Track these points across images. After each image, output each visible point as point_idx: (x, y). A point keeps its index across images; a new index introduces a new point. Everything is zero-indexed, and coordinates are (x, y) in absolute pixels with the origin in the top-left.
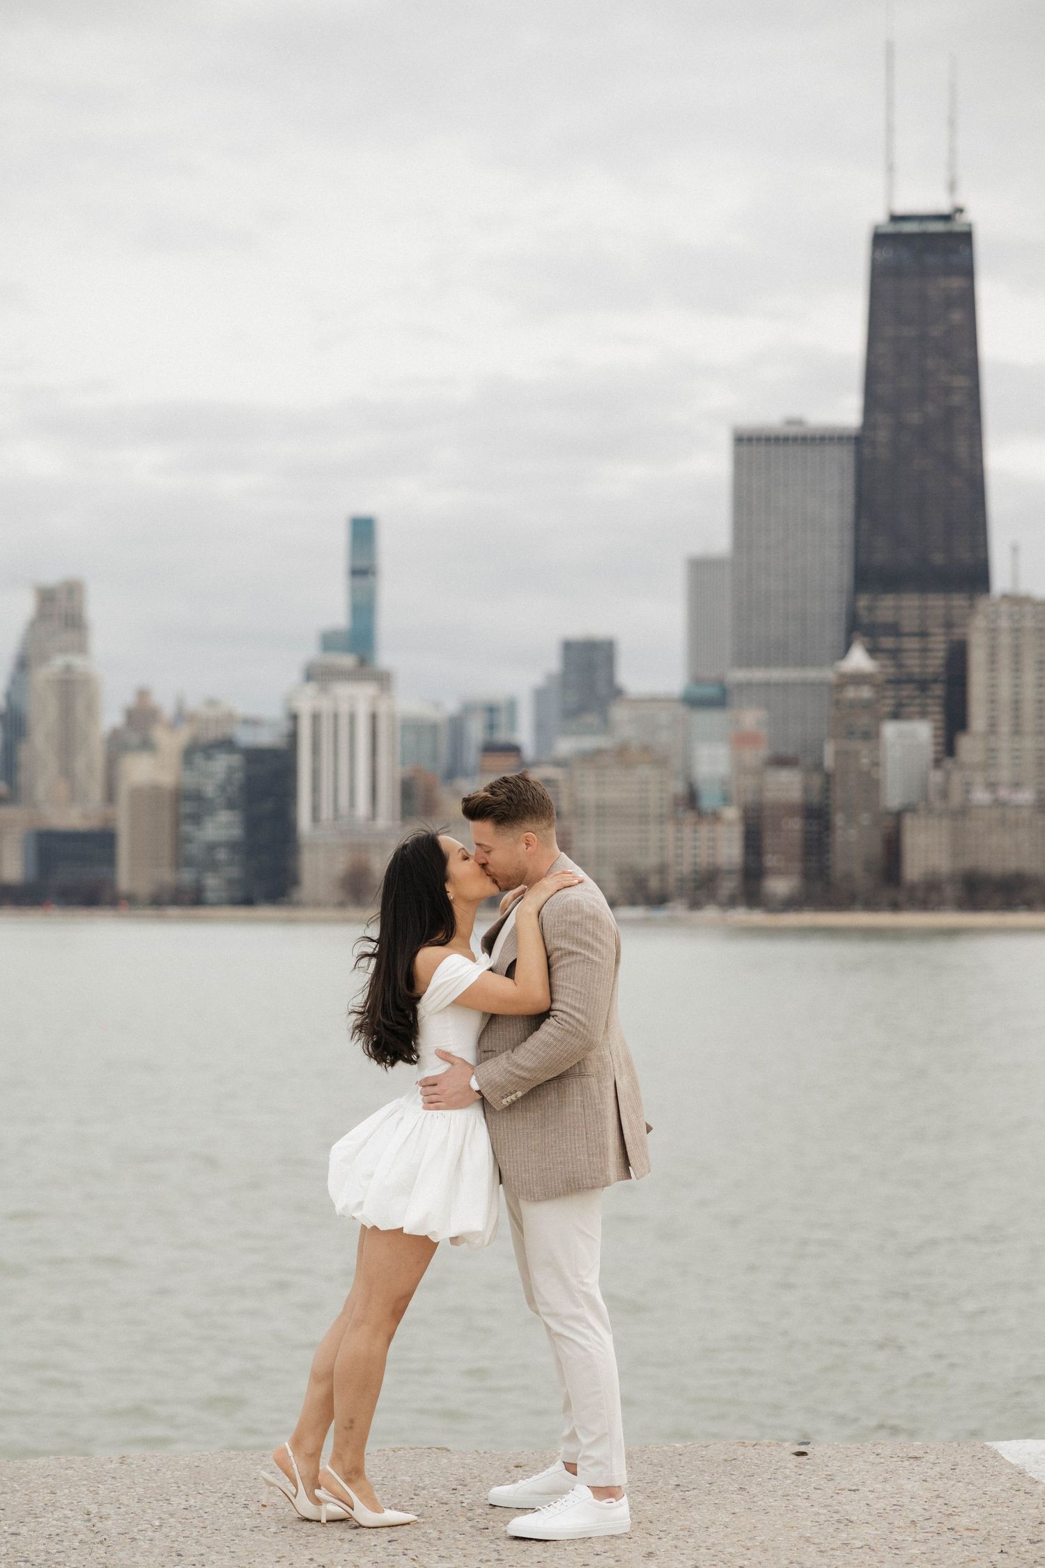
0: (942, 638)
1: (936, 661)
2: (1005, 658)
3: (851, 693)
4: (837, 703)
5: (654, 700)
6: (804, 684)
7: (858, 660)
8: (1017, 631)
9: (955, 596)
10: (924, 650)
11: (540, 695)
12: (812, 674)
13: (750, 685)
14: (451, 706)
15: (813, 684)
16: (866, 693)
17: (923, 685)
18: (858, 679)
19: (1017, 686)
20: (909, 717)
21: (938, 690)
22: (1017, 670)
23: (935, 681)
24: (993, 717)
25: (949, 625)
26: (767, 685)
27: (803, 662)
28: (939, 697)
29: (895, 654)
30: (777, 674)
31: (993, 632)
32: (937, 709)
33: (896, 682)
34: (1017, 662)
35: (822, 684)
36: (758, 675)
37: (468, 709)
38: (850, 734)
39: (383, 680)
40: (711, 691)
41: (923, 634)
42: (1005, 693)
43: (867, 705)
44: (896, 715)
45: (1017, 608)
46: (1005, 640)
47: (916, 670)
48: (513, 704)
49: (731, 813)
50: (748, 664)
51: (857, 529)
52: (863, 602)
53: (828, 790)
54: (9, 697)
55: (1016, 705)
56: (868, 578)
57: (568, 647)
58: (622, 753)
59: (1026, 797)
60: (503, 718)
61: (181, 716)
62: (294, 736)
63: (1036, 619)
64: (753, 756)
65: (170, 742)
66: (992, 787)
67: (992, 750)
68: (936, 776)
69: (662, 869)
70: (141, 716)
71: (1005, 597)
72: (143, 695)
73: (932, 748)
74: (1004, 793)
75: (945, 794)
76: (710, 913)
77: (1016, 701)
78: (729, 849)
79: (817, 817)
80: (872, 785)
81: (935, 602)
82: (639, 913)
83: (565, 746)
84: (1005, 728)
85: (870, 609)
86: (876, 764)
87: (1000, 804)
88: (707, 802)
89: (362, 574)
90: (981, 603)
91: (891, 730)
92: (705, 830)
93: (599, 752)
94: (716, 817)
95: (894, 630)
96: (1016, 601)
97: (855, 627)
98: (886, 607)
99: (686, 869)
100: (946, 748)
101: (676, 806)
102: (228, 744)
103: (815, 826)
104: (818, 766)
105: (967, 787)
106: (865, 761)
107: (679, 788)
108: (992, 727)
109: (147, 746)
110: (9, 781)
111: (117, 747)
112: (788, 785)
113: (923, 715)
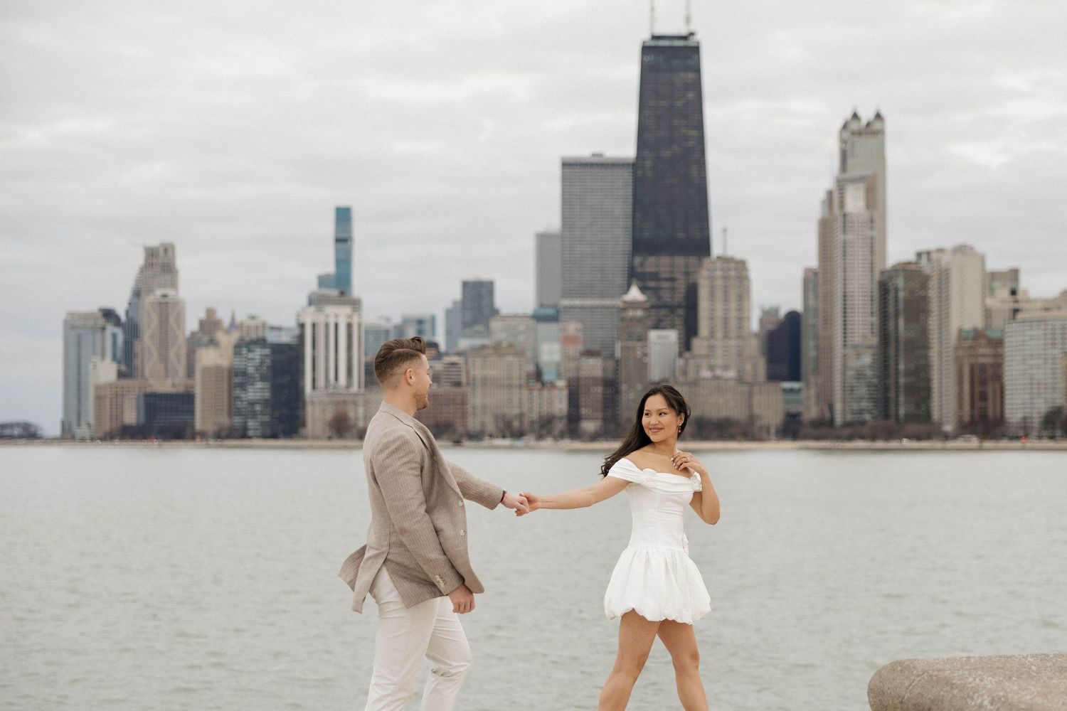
0: (683, 282)
1: (680, 296)
2: (719, 294)
3: (630, 313)
4: (623, 320)
5: (515, 316)
6: (602, 307)
7: (635, 294)
8: (726, 278)
9: (691, 258)
10: (673, 289)
11: (449, 313)
12: (608, 302)
13: (571, 307)
14: (397, 320)
15: (608, 307)
16: (639, 313)
17: (672, 309)
18: (633, 305)
19: (726, 310)
20: (664, 328)
21: (681, 312)
22: (726, 301)
23: (679, 306)
24: (712, 328)
25: (687, 274)
26: (582, 308)
27: (602, 296)
28: (681, 316)
29: (656, 290)
30: (588, 302)
31: (712, 278)
32: (679, 324)
33: (656, 307)
34: (726, 296)
35: (613, 307)
36: (577, 302)
37: (406, 321)
38: (630, 337)
39: (356, 304)
40: (550, 312)
41: (672, 280)
42: (719, 314)
43: (640, 320)
44: (657, 327)
45: (726, 265)
46: (719, 283)
47: (668, 300)
48: (433, 319)
49: (561, 383)
50: (571, 297)
51: (634, 218)
52: (638, 260)
53: (617, 370)
54: (127, 312)
55: (726, 321)
56: (641, 246)
57: (466, 285)
58: (497, 348)
59: (731, 374)
60: (427, 327)
61: (234, 325)
62: (301, 337)
63: (737, 271)
64: (574, 350)
65: (227, 341)
66: (712, 368)
67: (712, 347)
68: (680, 362)
69: (521, 416)
70: (210, 325)
71: (719, 258)
72: (210, 312)
73: (677, 346)
74: (719, 372)
75: (685, 373)
76: (549, 442)
77: (726, 319)
78: (560, 405)
79: (611, 385)
80: (643, 367)
81: (680, 261)
82: (507, 442)
83: (464, 344)
84: (719, 334)
85: (642, 265)
86: (645, 355)
87: (716, 378)
88: (547, 377)
89: (343, 241)
90: (706, 262)
91: (653, 335)
92: (545, 393)
93: (484, 347)
94: (552, 385)
95: (655, 276)
96: (726, 260)
97: (633, 275)
98: (651, 264)
99: (535, 416)
100: (686, 345)
101: (528, 379)
102: (261, 342)
103: (609, 391)
104: (612, 356)
105: (698, 368)
106: (639, 353)
107: (531, 368)
108: (712, 334)
109: (213, 342)
110: (128, 364)
111: (194, 343)
112: (594, 367)
113: (672, 326)
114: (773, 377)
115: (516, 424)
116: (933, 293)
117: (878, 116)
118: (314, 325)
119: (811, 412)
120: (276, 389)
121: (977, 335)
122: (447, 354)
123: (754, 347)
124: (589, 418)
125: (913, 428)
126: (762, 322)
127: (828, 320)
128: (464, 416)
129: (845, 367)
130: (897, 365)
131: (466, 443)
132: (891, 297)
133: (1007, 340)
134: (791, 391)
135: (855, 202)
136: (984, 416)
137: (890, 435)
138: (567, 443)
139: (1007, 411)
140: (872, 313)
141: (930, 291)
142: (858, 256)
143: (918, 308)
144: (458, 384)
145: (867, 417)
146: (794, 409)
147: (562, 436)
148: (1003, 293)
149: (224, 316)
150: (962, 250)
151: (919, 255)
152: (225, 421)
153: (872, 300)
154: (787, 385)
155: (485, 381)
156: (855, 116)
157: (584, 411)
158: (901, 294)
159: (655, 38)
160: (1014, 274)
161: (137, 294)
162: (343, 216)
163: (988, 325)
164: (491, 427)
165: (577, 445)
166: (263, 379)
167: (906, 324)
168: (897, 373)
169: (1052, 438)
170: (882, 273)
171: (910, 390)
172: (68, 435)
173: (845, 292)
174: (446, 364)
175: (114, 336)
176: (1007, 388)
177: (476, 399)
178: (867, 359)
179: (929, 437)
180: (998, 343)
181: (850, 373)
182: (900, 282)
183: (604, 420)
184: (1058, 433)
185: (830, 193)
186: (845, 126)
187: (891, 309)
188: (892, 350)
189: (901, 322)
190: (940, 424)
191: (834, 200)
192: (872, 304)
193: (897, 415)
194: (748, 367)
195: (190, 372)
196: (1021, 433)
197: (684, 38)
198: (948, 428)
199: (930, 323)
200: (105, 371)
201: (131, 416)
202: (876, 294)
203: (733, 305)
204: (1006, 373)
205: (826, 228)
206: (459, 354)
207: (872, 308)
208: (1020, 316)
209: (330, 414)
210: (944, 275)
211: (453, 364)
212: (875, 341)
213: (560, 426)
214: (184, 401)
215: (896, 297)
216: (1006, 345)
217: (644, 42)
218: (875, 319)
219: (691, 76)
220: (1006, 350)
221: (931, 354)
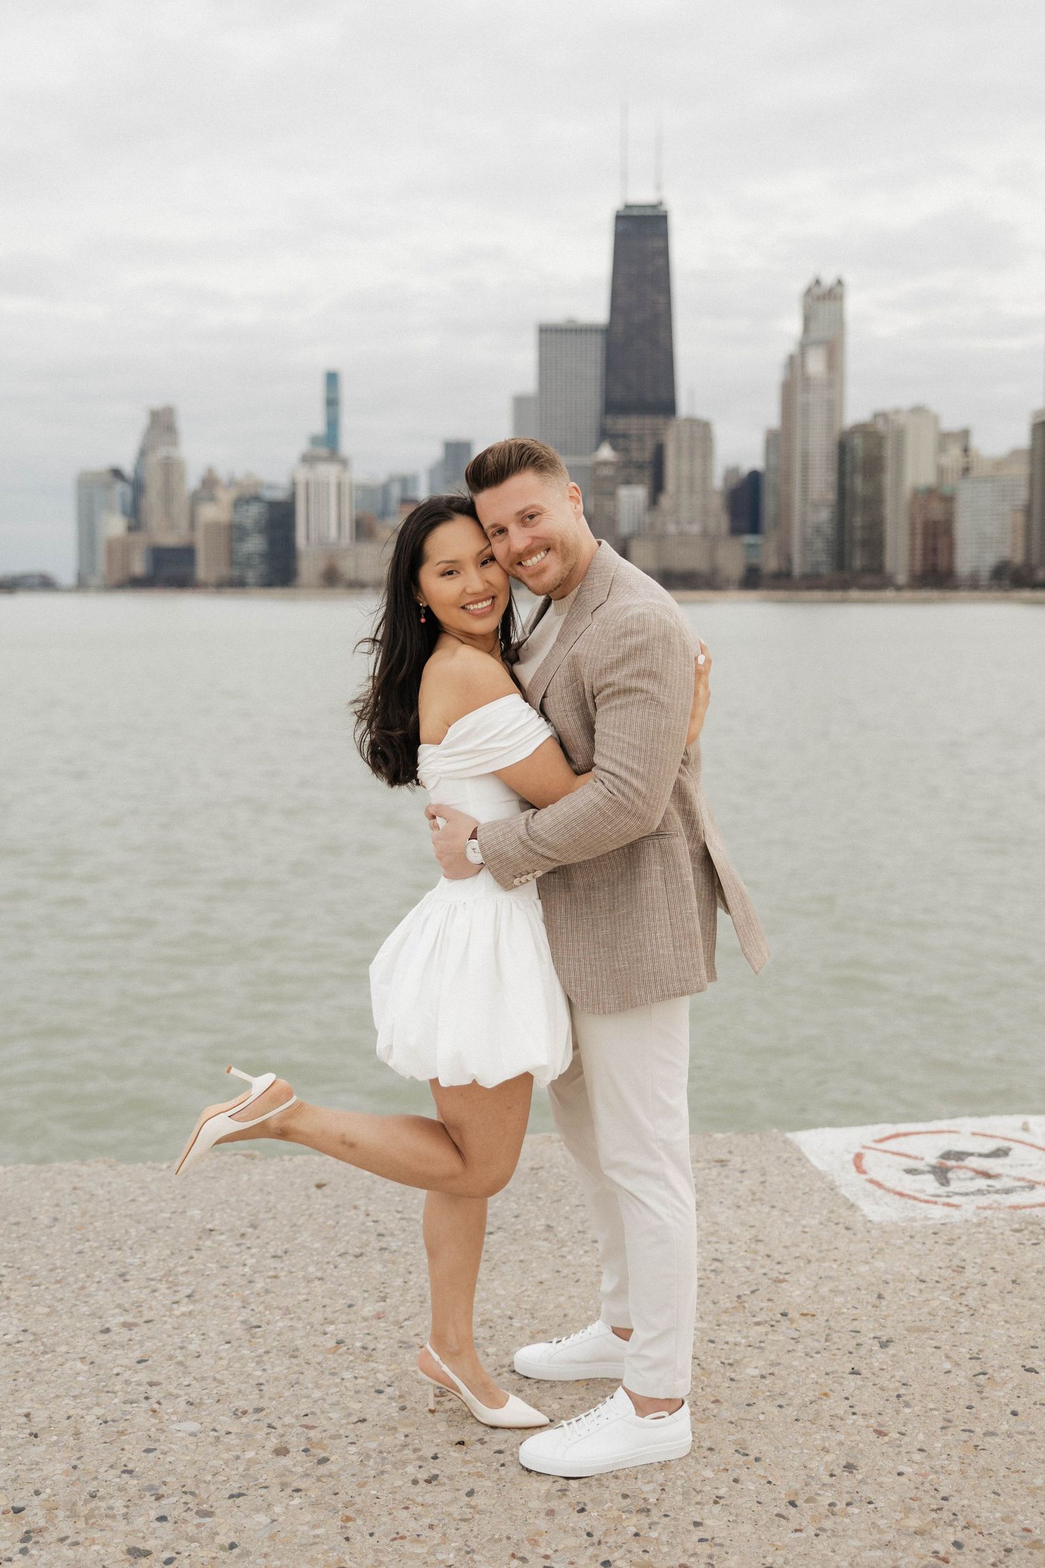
0: (652, 441)
1: (647, 455)
2: (685, 454)
3: (602, 472)
4: (595, 477)
6: (576, 467)
7: (606, 452)
8: (692, 439)
9: (657, 418)
10: (642, 448)
11: (432, 472)
12: (581, 460)
14: (383, 478)
15: (580, 465)
16: (607, 472)
17: (640, 466)
18: (605, 463)
19: (692, 469)
20: (633, 484)
21: (648, 469)
22: (692, 460)
23: (647, 465)
24: (678, 485)
25: (655, 434)
27: (576, 454)
28: (649, 473)
29: (626, 450)
31: (679, 439)
32: (648, 481)
33: (627, 465)
34: (692, 456)
35: (586, 466)
37: (392, 480)
38: (601, 494)
39: (344, 463)
41: (641, 440)
42: (686, 470)
43: (610, 478)
44: (628, 482)
45: (690, 425)
46: (686, 443)
47: (637, 459)
48: (416, 477)
51: (606, 379)
52: (609, 421)
54: (136, 472)
55: (692, 477)
56: (612, 407)
57: (446, 445)
59: (695, 529)
60: (410, 483)
61: (232, 483)
62: (293, 495)
63: (702, 432)
65: (226, 497)
66: (678, 523)
67: (678, 503)
68: (647, 519)
70: (210, 483)
71: (686, 420)
72: (210, 471)
73: (646, 502)
74: (685, 527)
75: (652, 525)
80: (612, 522)
81: (649, 421)
84: (685, 490)
85: (613, 424)
86: (615, 512)
87: (682, 534)
89: (332, 402)
90: (673, 422)
91: (624, 492)
95: (625, 436)
96: (691, 421)
97: (605, 435)
98: (622, 424)
100: (654, 501)
102: (257, 499)
105: (665, 524)
106: (609, 509)
108: (678, 491)
109: (212, 499)
110: (135, 516)
111: (196, 499)
113: (640, 482)
114: (735, 531)
116: (889, 451)
117: (840, 283)
118: (307, 484)
119: (771, 564)
120: (272, 542)
121: (930, 493)
123: (717, 504)
125: (868, 579)
126: (726, 479)
127: (787, 476)
129: (804, 524)
130: (853, 520)
132: (849, 455)
133: (958, 496)
134: (751, 546)
135: (816, 364)
136: (934, 569)
137: (844, 585)
139: (956, 563)
140: (830, 472)
141: (885, 450)
142: (818, 417)
143: (874, 466)
145: (824, 570)
146: (754, 561)
148: (955, 451)
149: (222, 473)
150: (918, 410)
151: (876, 416)
152: (224, 571)
153: (831, 458)
154: (749, 539)
156: (818, 282)
158: (860, 453)
159: (627, 207)
160: (965, 434)
161: (143, 453)
162: (332, 379)
163: (940, 482)
166: (260, 532)
167: (862, 481)
168: (853, 529)
170: (842, 432)
171: (866, 544)
172: (81, 585)
173: (805, 453)
175: (123, 494)
176: (957, 542)
178: (824, 515)
179: (882, 587)
180: (949, 500)
181: (809, 530)
182: (858, 441)
184: (1007, 583)
185: (791, 359)
186: (809, 292)
187: (849, 466)
188: (848, 507)
189: (859, 480)
190: (893, 576)
191: (795, 364)
192: (830, 461)
193: (853, 567)
194: (712, 522)
195: (192, 525)
196: (969, 584)
197: (654, 207)
198: (902, 578)
199: (885, 481)
200: (114, 525)
201: (139, 566)
202: (835, 451)
203: (699, 464)
204: (957, 528)
205: (787, 388)
207: (830, 468)
208: (974, 473)
209: (321, 565)
210: (900, 435)
212: (831, 496)
214: (186, 554)
215: (854, 456)
216: (957, 501)
217: (618, 212)
218: (832, 478)
219: (658, 244)
220: (957, 506)
221: (886, 510)
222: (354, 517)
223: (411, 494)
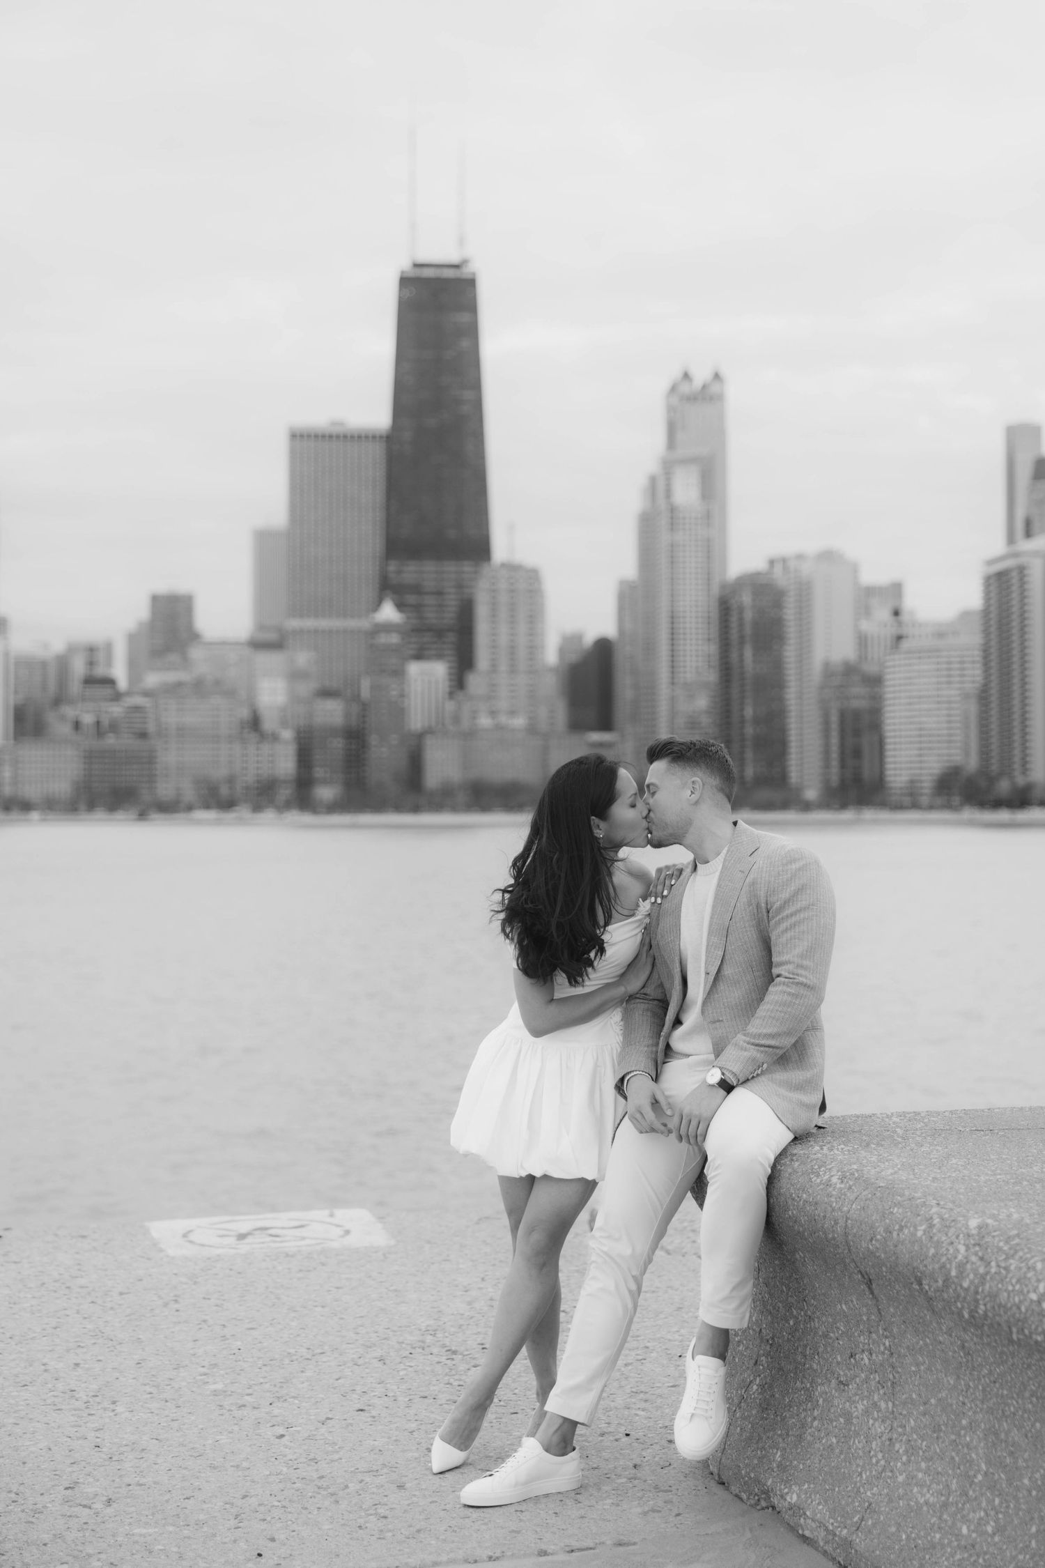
0: (453, 597)
1: (450, 616)
2: (503, 613)
3: (383, 639)
4: (371, 646)
5: (224, 643)
6: (345, 631)
7: (389, 612)
8: (513, 592)
9: (466, 563)
10: (440, 606)
11: (132, 639)
12: (352, 623)
13: (301, 632)
14: (58, 647)
15: (352, 631)
16: (394, 639)
17: (439, 633)
18: (387, 628)
19: (514, 635)
20: (428, 658)
21: (451, 638)
22: (513, 622)
23: (449, 630)
24: (493, 660)
25: (460, 586)
26: (316, 631)
27: (344, 614)
28: (452, 643)
29: (418, 608)
30: (324, 623)
31: (494, 592)
32: (450, 652)
33: (418, 630)
34: (512, 616)
35: (359, 631)
36: (309, 623)
37: (72, 649)
38: (382, 671)
39: (1, 625)
40: (272, 636)
41: (439, 593)
43: (395, 649)
44: (419, 657)
45: (513, 575)
46: (503, 598)
47: (434, 621)
48: (109, 647)
49: (287, 734)
50: (301, 616)
51: (388, 508)
52: (392, 567)
53: (364, 716)
55: (512, 649)
56: (397, 547)
57: (156, 599)
58: (199, 687)
59: (519, 722)
60: (101, 657)
63: (527, 584)
64: (305, 689)
66: (493, 713)
67: (494, 685)
68: (450, 706)
69: (231, 780)
71: (503, 565)
73: (447, 683)
74: (503, 719)
75: (456, 719)
76: (269, 815)
77: (512, 647)
78: (285, 763)
79: (356, 737)
80: (399, 712)
81: (450, 567)
82: (211, 815)
83: (152, 679)
84: (503, 667)
85: (399, 572)
86: (402, 696)
87: (499, 728)
88: (268, 725)
90: (485, 570)
91: (415, 669)
92: (266, 748)
93: (179, 684)
94: (275, 738)
95: (417, 589)
96: (512, 568)
97: (387, 587)
98: (410, 572)
99: (250, 778)
100: (459, 682)
101: (243, 728)
103: (354, 747)
104: (356, 697)
105: (474, 714)
106: (394, 693)
107: (244, 713)
108: (494, 668)
112: (332, 712)
113: (439, 657)
114: (577, 725)
115: (224, 791)
116: (790, 612)
117: (717, 377)
121: (849, 671)
122: (129, 693)
123: (550, 686)
124: (325, 782)
125: (765, 794)
126: (562, 651)
127: (649, 648)
128: (152, 779)
129: (673, 714)
130: (742, 710)
131: (154, 816)
132: (734, 619)
133: (888, 677)
135: (686, 490)
136: (857, 779)
138: (294, 816)
139: (888, 773)
140: (709, 640)
141: (785, 610)
142: (691, 562)
143: (770, 634)
144: (143, 735)
147: (287, 806)
148: (882, 614)
150: (829, 556)
151: (772, 562)
153: (709, 623)
154: (597, 739)
155: (182, 731)
156: (686, 376)
157: (319, 772)
158: (750, 614)
159: (417, 266)
160: (896, 590)
163: (863, 657)
164: (189, 794)
165: (308, 818)
167: (754, 655)
168: (742, 721)
169: (948, 806)
170: (724, 586)
171: (761, 744)
173: (672, 612)
174: (129, 708)
176: (888, 740)
177: (169, 756)
178: (702, 702)
179: (784, 806)
181: (683, 723)
182: (747, 598)
183: (348, 785)
184: (956, 800)
185: (653, 479)
186: (674, 390)
187: (734, 634)
188: (735, 692)
189: (748, 653)
190: (799, 790)
191: (659, 488)
192: (709, 629)
193: (742, 777)
194: (543, 712)
196: (907, 800)
197: (455, 267)
198: (812, 793)
199: (787, 654)
202: (715, 615)
203: (522, 628)
204: (888, 721)
205: (647, 525)
206: (147, 694)
207: (709, 634)
208: (905, 645)
210: (805, 590)
211: (137, 709)
212: (712, 677)
213: (285, 793)
215: (741, 619)
216: (887, 683)
217: (403, 273)
218: (713, 649)
219: (462, 319)
220: (887, 689)
221: (788, 696)
222: (12, 703)
223: (100, 671)
